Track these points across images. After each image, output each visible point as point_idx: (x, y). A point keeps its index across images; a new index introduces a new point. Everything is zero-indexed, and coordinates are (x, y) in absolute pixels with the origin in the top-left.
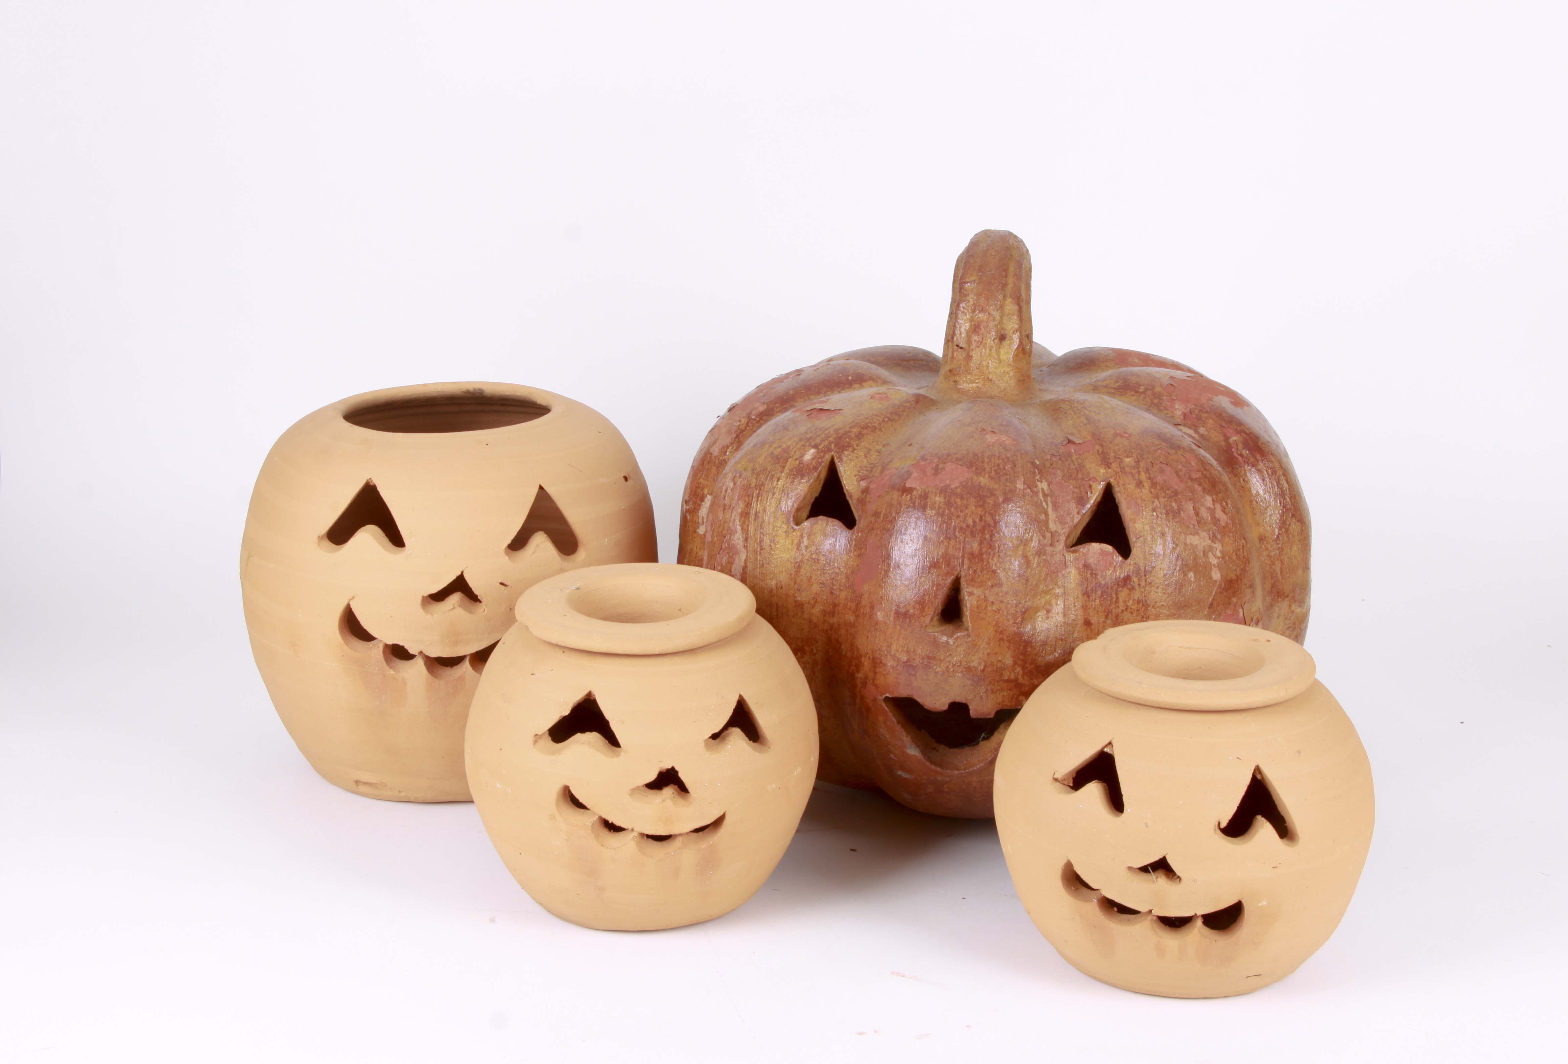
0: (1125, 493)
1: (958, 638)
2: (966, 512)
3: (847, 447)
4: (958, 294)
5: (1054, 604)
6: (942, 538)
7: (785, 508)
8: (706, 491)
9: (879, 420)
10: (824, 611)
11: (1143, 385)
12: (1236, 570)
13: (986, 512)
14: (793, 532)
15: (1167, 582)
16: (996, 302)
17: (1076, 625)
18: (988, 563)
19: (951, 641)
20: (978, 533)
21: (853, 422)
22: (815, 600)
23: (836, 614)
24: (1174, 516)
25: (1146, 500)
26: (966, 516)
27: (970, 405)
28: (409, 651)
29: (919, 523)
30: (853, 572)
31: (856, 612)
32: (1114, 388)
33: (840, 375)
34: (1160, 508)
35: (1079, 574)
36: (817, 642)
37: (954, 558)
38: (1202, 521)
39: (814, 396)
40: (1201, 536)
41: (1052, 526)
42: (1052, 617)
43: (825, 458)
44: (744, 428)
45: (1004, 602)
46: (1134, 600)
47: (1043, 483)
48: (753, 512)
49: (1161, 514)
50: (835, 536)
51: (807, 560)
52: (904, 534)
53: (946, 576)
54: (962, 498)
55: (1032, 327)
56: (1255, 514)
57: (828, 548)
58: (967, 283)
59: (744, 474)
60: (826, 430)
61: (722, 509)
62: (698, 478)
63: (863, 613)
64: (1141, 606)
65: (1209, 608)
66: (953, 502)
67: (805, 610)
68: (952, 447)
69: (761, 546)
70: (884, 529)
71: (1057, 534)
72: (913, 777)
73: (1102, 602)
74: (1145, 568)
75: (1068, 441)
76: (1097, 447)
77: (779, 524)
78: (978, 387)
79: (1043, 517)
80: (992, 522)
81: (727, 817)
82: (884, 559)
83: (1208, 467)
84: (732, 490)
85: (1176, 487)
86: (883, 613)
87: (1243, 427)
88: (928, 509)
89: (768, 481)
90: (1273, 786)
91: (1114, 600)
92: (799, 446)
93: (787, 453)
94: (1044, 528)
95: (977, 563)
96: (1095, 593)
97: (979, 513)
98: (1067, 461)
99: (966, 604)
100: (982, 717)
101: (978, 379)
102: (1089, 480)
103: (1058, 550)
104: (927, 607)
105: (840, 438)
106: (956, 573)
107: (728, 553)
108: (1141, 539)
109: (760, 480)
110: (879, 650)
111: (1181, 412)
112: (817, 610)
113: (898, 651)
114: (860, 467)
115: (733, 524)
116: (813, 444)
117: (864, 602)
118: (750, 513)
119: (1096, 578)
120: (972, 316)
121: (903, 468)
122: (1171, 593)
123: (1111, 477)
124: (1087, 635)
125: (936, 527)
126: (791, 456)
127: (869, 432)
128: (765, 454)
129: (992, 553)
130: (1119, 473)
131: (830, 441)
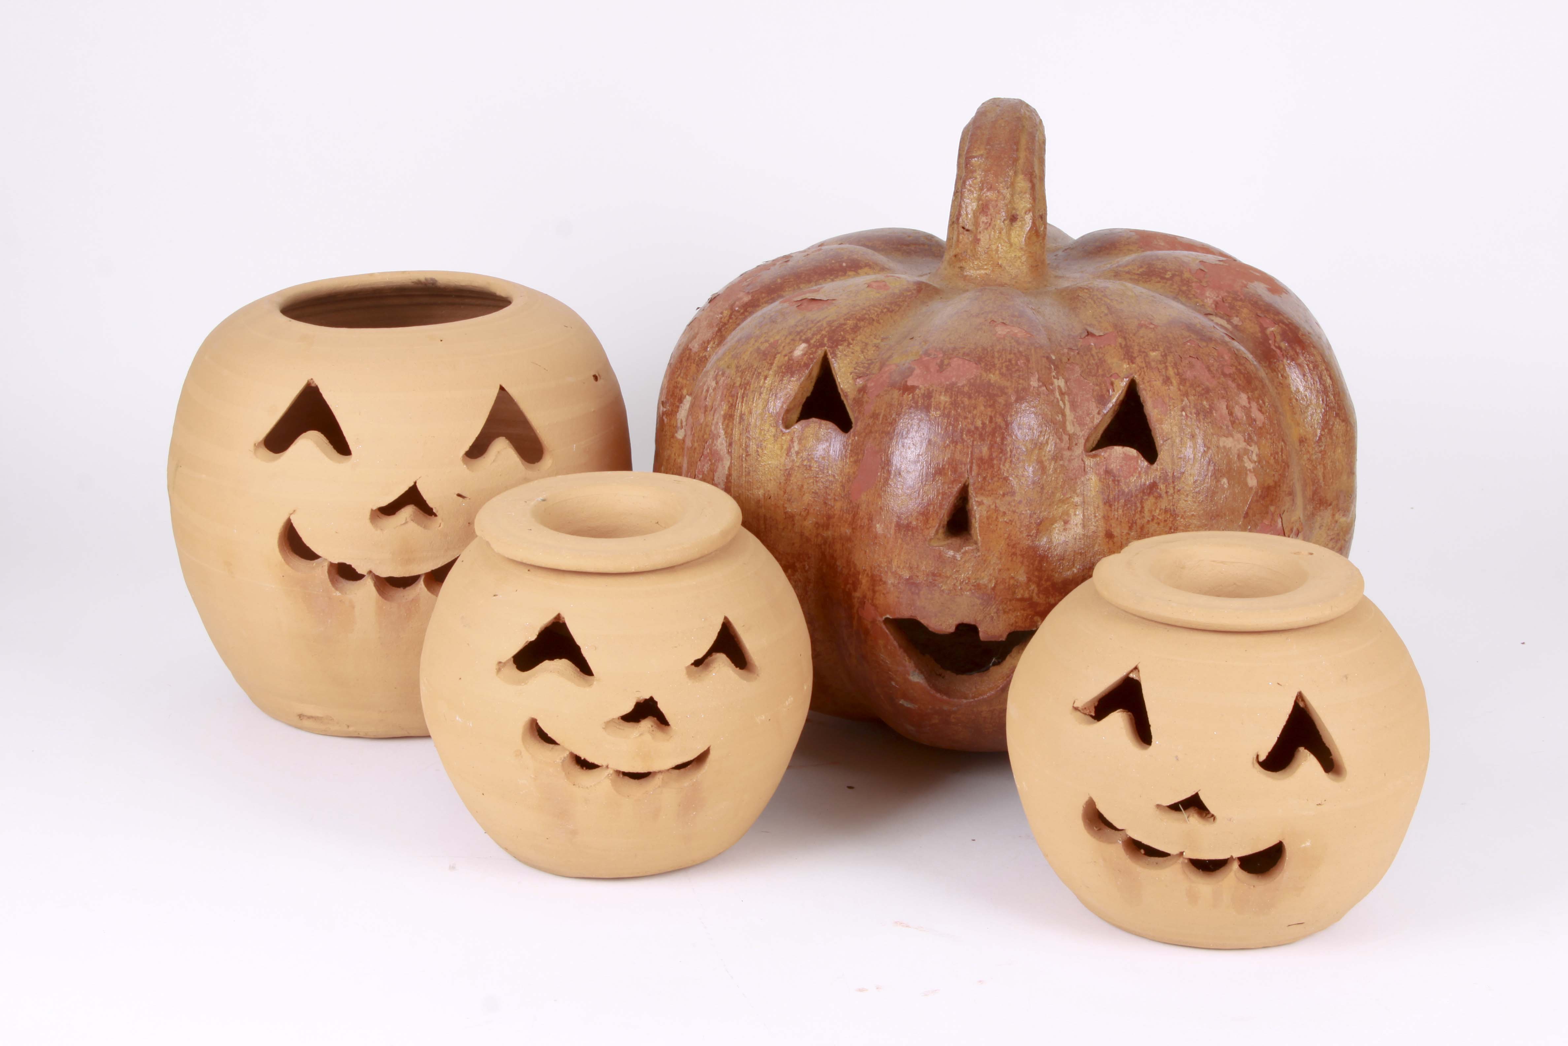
0: (1150, 390)
1: (966, 552)
2: (975, 412)
3: (842, 341)
4: (964, 171)
5: (1073, 514)
6: (947, 442)
7: (773, 409)
8: (685, 392)
9: (877, 311)
10: (817, 523)
11: (1170, 270)
12: (1274, 475)
13: (996, 412)
14: (782, 436)
15: (1197, 490)
16: (1006, 179)
17: (1097, 537)
18: (999, 469)
19: (958, 557)
20: (988, 436)
21: (848, 313)
22: (807, 511)
23: (831, 526)
24: (1205, 416)
25: (1174, 398)
26: (974, 417)
27: (978, 294)
28: (357, 571)
29: (922, 425)
30: (849, 480)
31: (853, 524)
32: (1138, 274)
33: (833, 261)
34: (1190, 407)
35: (1100, 480)
36: (809, 558)
37: (961, 464)
38: (1237, 421)
39: (804, 285)
40: (1236, 438)
41: (1070, 428)
42: (1070, 529)
43: (817, 354)
44: (727, 321)
45: (1017, 513)
46: (1161, 509)
47: (1060, 380)
48: (737, 414)
49: (1191, 413)
50: (829, 440)
51: (798, 467)
52: (906, 438)
53: (953, 484)
54: (970, 397)
55: (1046, 207)
56: (1295, 414)
57: (821, 453)
58: (974, 157)
59: (728, 372)
60: (818, 322)
61: (703, 410)
62: (676, 376)
63: (861, 526)
64: (1168, 517)
65: (1245, 518)
66: (960, 402)
67: (796, 522)
68: (959, 340)
69: (747, 452)
70: (883, 432)
71: (1076, 437)
72: (917, 706)
73: (1125, 512)
74: (1173, 473)
75: (1087, 334)
76: (1120, 340)
77: (766, 427)
78: (986, 274)
79: (1060, 417)
80: (1003, 425)
81: (712, 752)
82: (883, 465)
83: (1243, 361)
84: (714, 389)
85: (1207, 384)
86: (882, 526)
87: (1281, 317)
88: (932, 409)
89: (754, 379)
90: (1318, 715)
91: (1139, 509)
92: (788, 340)
93: (776, 349)
94: (1061, 430)
95: (987, 470)
96: (1118, 502)
97: (989, 413)
98: (1086, 355)
99: (975, 514)
100: (993, 640)
101: (986, 265)
102: (1111, 376)
103: (1076, 454)
104: (931, 519)
105: (834, 331)
106: (963, 480)
107: (710, 460)
108: (1169, 441)
109: (745, 379)
110: (879, 566)
111: (1212, 300)
112: (809, 523)
113: (899, 567)
114: (856, 363)
115: (716, 428)
116: (803, 338)
117: (861, 514)
118: (734, 415)
119: (1118, 485)
120: (979, 195)
121: (904, 364)
122: (1202, 501)
123: (1136, 373)
124: (1109, 548)
125: (941, 430)
126: (779, 351)
127: (866, 324)
128: (751, 349)
129: (1003, 458)
130: (1143, 368)
131: (822, 335)
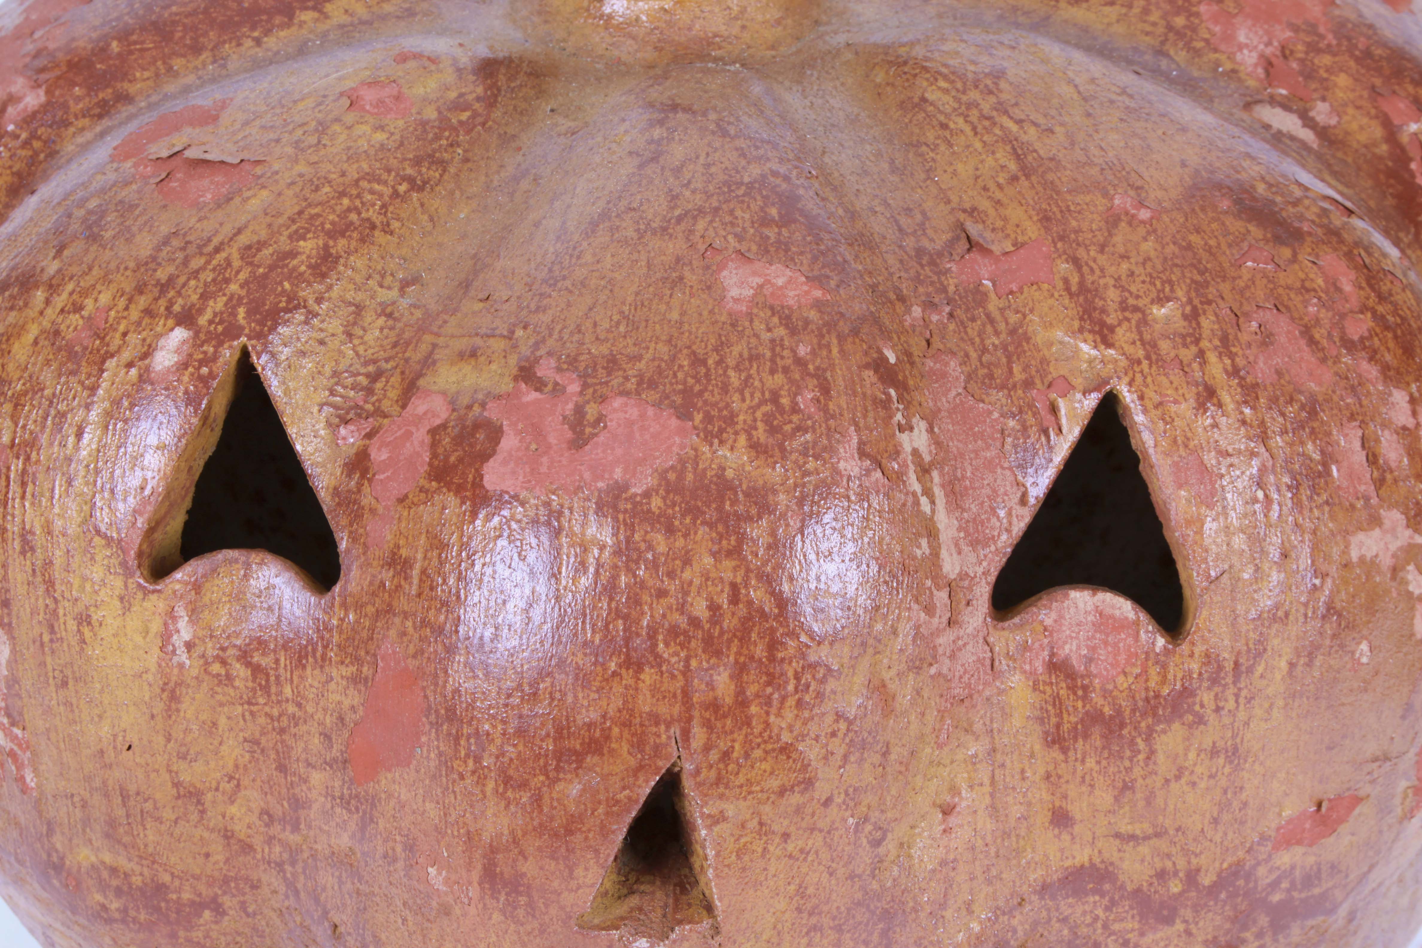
0: (1165, 432)
1: (683, 940)
2: (687, 575)
3: (287, 310)
7: (111, 528)
9: (381, 196)
13: (748, 570)
14: (143, 595)
18: (767, 724)
20: (730, 641)
21: (300, 211)
24: (1312, 487)
25: (1230, 449)
26: (685, 589)
30: (341, 725)
34: (1274, 472)
35: (1035, 688)
37: (657, 722)
38: (1389, 476)
39: (183, 61)
40: (1387, 524)
41: (951, 565)
46: (1200, 751)
48: (13, 529)
50: (277, 609)
53: (635, 775)
54: (670, 530)
60: (217, 250)
66: (643, 546)
69: (52, 630)
71: (966, 583)
73: (1104, 763)
74: (1231, 655)
76: (1064, 267)
77: (97, 573)
79: (923, 546)
80: (769, 606)
82: (433, 714)
85: (1310, 384)
92: (135, 314)
93: (102, 339)
94: (929, 583)
95: (732, 732)
96: (1085, 738)
97: (728, 576)
98: (973, 319)
99: (705, 844)
102: (1050, 386)
103: (970, 630)
104: (581, 867)
105: (263, 276)
106: (664, 765)
108: (1224, 579)
111: (1254, 55)
114: (335, 374)
116: (177, 309)
119: (1085, 698)
121: (469, 408)
123: (1115, 374)
124: (1062, 850)
125: (594, 632)
126: (113, 348)
127: (354, 244)
128: (33, 331)
129: (776, 696)
130: (1139, 362)
131: (231, 299)
